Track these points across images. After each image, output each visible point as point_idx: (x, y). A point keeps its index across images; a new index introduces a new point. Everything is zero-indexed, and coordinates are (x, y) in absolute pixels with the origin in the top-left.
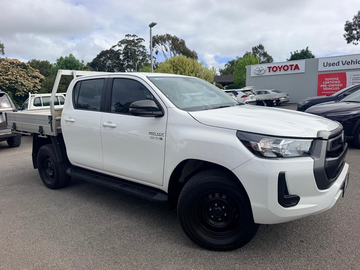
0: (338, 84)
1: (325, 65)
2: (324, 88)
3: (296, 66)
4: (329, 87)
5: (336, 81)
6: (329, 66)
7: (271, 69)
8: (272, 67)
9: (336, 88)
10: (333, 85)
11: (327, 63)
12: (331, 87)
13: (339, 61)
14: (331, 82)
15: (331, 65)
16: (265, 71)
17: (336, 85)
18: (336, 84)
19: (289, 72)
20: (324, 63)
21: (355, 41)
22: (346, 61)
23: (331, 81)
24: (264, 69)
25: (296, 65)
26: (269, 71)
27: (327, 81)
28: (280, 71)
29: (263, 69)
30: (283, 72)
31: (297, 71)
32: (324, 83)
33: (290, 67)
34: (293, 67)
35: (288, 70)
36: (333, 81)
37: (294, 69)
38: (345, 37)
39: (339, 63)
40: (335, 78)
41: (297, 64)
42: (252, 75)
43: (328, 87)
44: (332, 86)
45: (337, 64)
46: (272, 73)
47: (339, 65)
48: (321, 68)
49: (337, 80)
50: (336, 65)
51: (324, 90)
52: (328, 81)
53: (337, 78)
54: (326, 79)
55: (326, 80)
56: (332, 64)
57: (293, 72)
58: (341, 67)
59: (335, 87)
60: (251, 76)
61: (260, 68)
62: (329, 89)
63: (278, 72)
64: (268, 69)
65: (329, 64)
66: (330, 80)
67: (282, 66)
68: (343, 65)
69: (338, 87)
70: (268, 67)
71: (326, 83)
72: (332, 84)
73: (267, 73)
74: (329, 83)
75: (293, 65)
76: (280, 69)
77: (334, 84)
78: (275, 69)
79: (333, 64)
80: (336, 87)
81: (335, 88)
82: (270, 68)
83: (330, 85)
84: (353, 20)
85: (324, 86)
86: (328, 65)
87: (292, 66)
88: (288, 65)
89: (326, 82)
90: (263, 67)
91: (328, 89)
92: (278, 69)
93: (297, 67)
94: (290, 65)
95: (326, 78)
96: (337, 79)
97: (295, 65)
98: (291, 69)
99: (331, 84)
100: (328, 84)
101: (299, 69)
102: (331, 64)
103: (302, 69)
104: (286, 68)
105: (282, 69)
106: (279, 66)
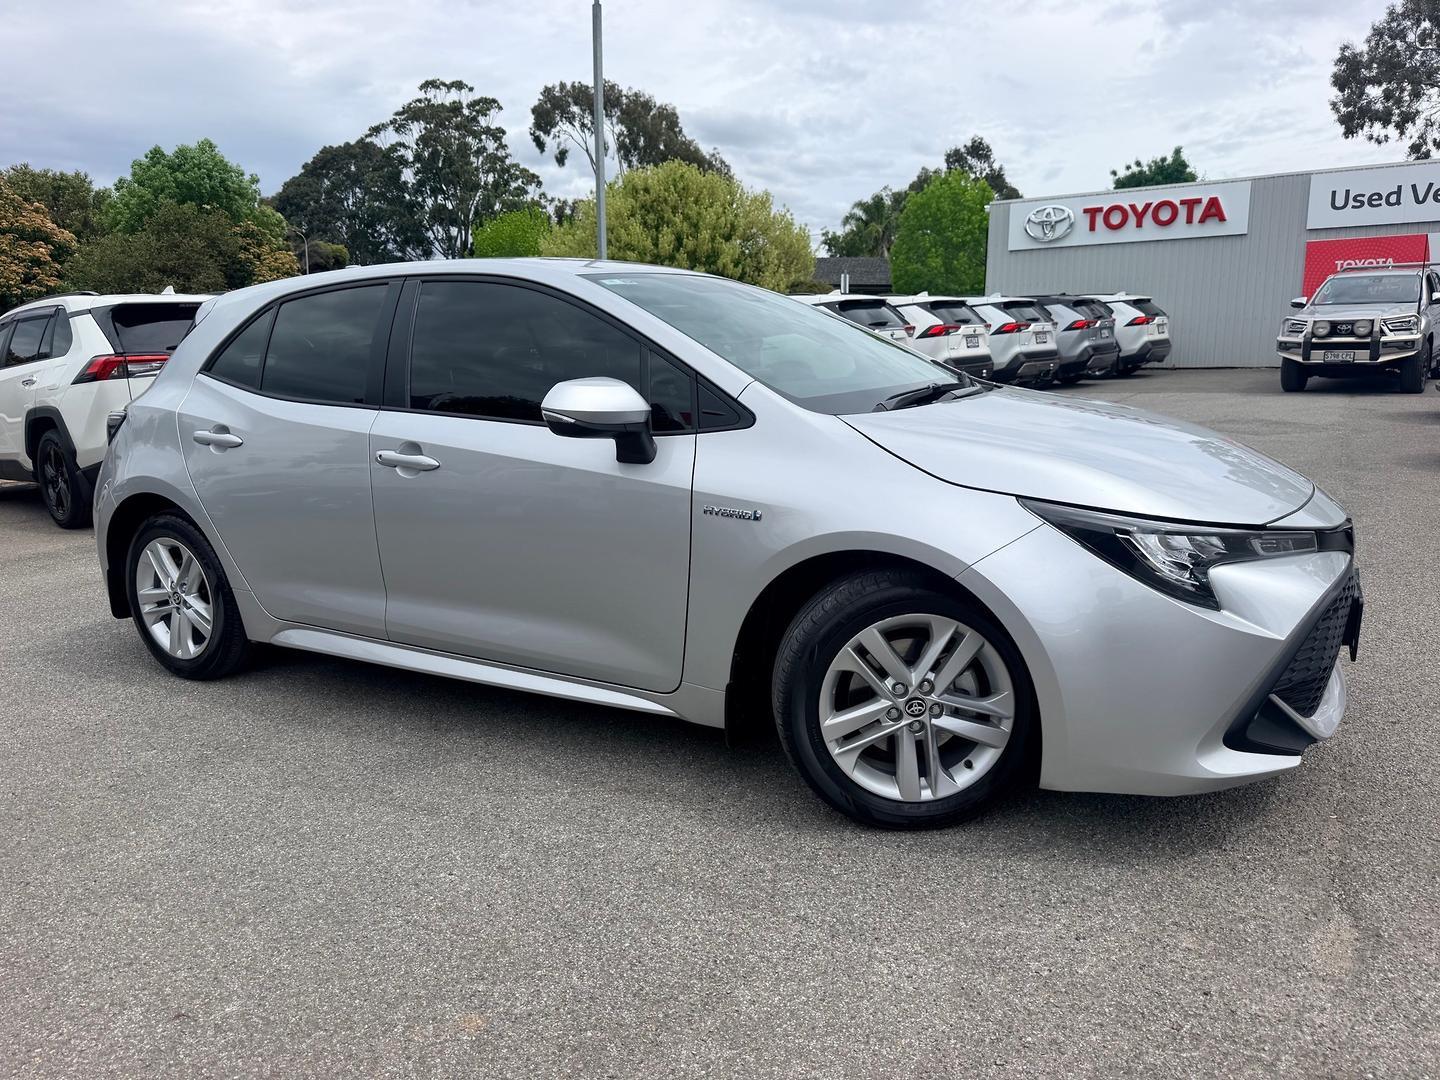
1: (1340, 202)
3: (1212, 205)
6: (1353, 207)
8: (1105, 210)
11: (1348, 192)
13: (1400, 187)
15: (1362, 203)
16: (1071, 225)
19: (1181, 229)
20: (1334, 193)
21: (1378, 129)
22: (1431, 185)
24: (1069, 216)
29: (1065, 219)
30: (1150, 231)
31: (1212, 228)
34: (1198, 212)
35: (1175, 223)
38: (1338, 111)
39: (1399, 192)
42: (1017, 241)
45: (1393, 199)
46: (1103, 235)
47: (1398, 202)
48: (1321, 216)
50: (1388, 203)
54: (1339, 263)
56: (1370, 199)
57: (1196, 230)
58: (1408, 212)
60: (1010, 248)
61: (1049, 214)
63: (1130, 233)
65: (1355, 199)
68: (1418, 201)
73: (1081, 236)
78: (1116, 219)
79: (1374, 200)
82: (1092, 213)
84: (1369, 41)
86: (1351, 203)
87: (1191, 204)
88: (1177, 203)
90: (1063, 210)
92: (1132, 220)
93: (1214, 210)
94: (1183, 202)
95: (1340, 259)
97: (1205, 201)
98: (1189, 220)
101: (1222, 219)
102: (1365, 199)
103: (1237, 219)
104: (1165, 215)
105: (1148, 219)
106: (1133, 207)
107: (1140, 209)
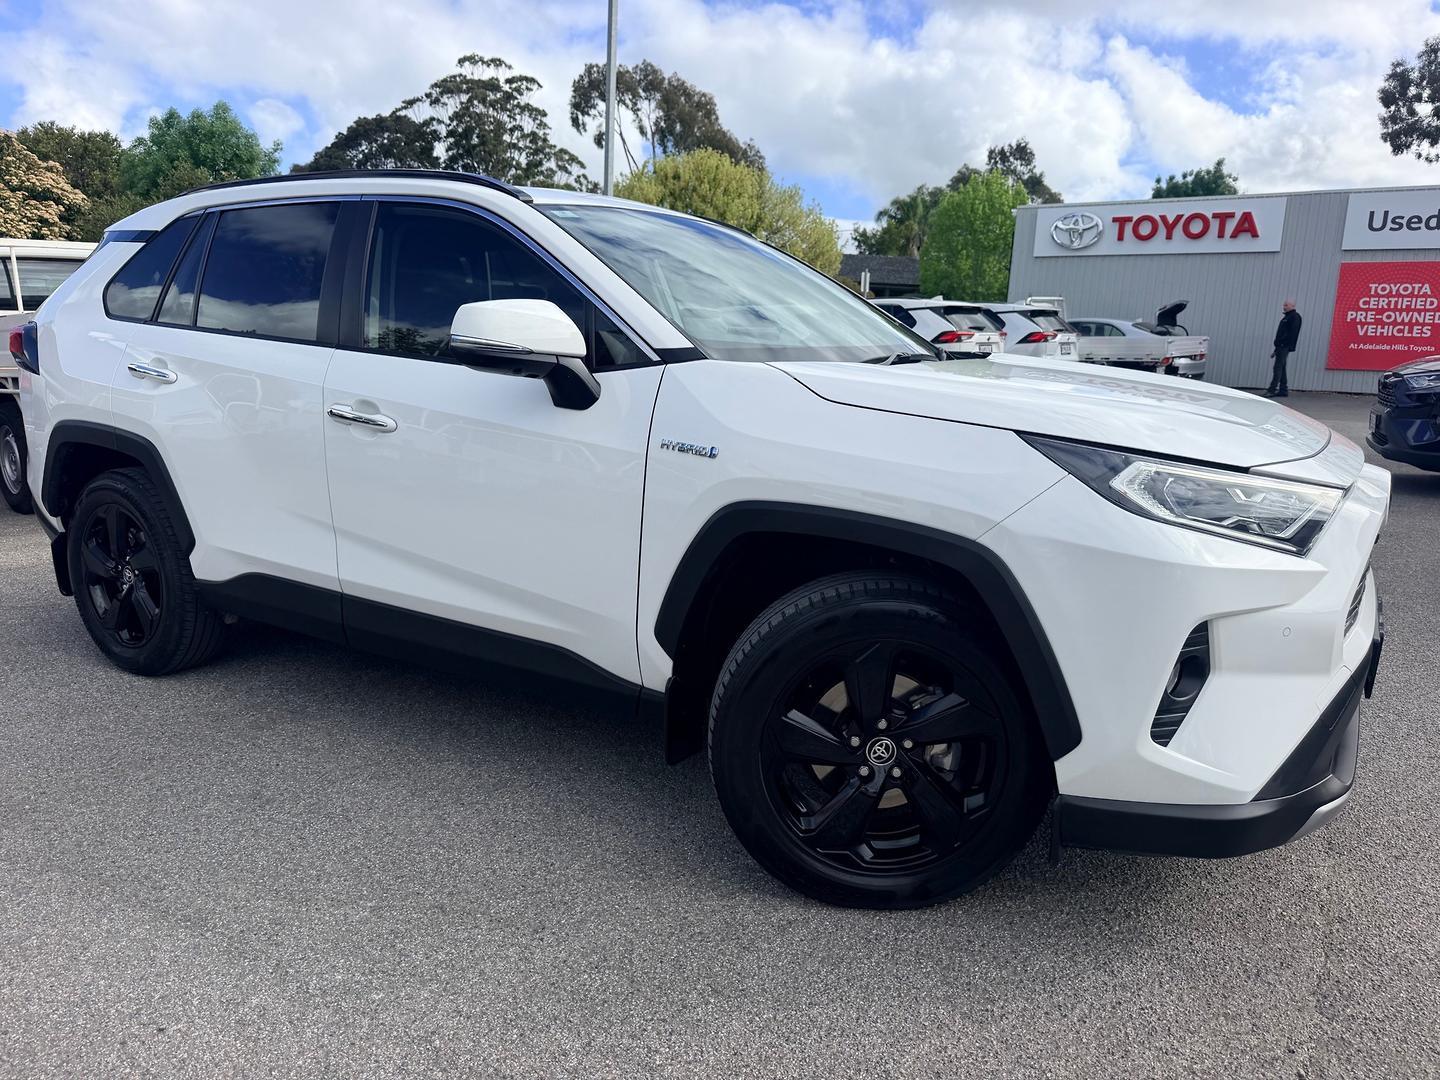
0: (1429, 310)
1: (1377, 224)
2: (1363, 324)
3: (1245, 220)
4: (1383, 324)
5: (1422, 296)
6: (1391, 229)
7: (1129, 228)
8: (1134, 220)
9: (1415, 331)
10: (1404, 314)
11: (1386, 213)
12: (1395, 323)
14: (1396, 302)
15: (1401, 225)
16: (1100, 234)
17: (1416, 314)
18: (1419, 311)
19: (1210, 244)
20: (1372, 214)
21: (1427, 147)
23: (1398, 295)
24: (1097, 225)
25: (1244, 213)
26: (1121, 238)
27: (1377, 295)
28: (1169, 237)
29: (1092, 227)
30: (1179, 244)
31: (1244, 244)
32: (1365, 303)
33: (1215, 225)
34: (1231, 226)
35: (1205, 238)
36: (1403, 296)
37: (1234, 236)
38: (1384, 127)
40: (1417, 286)
41: (1250, 213)
42: (1042, 248)
43: (1379, 322)
44: (1399, 320)
45: (1433, 223)
46: (1131, 246)
48: (1357, 237)
49: (1425, 295)
50: (1428, 227)
51: (1361, 333)
52: (1383, 296)
53: (1427, 286)
54: (1373, 286)
55: (1373, 293)
56: (1409, 222)
57: (1228, 245)
59: (1411, 325)
60: (1035, 255)
61: (1077, 221)
62: (1385, 331)
63: (1158, 245)
64: (1116, 226)
65: (1393, 221)
66: (1391, 291)
67: (1179, 217)
69: (1424, 325)
70: (1115, 220)
71: (1372, 303)
72: (1401, 311)
73: (1109, 246)
74: (1389, 303)
75: (1231, 215)
76: (1170, 228)
77: (1408, 309)
78: (1145, 229)
79: (1413, 223)
80: (1417, 323)
81: (1411, 331)
82: (1121, 222)
83: (1389, 317)
84: (1421, 57)
85: (1361, 316)
86: (1389, 225)
87: (1223, 218)
88: (1209, 216)
89: (1372, 299)
90: (1092, 219)
91: (1379, 330)
92: (1162, 230)
93: (1247, 225)
94: (1215, 216)
95: (1374, 283)
96: (1427, 289)
97: (1238, 216)
98: (1221, 235)
99: (1395, 310)
100: (1381, 311)
101: (1255, 235)
102: (1404, 222)
103: (1270, 235)
104: (1196, 227)
105: (1178, 231)
106: (1163, 218)
107: (1171, 220)
